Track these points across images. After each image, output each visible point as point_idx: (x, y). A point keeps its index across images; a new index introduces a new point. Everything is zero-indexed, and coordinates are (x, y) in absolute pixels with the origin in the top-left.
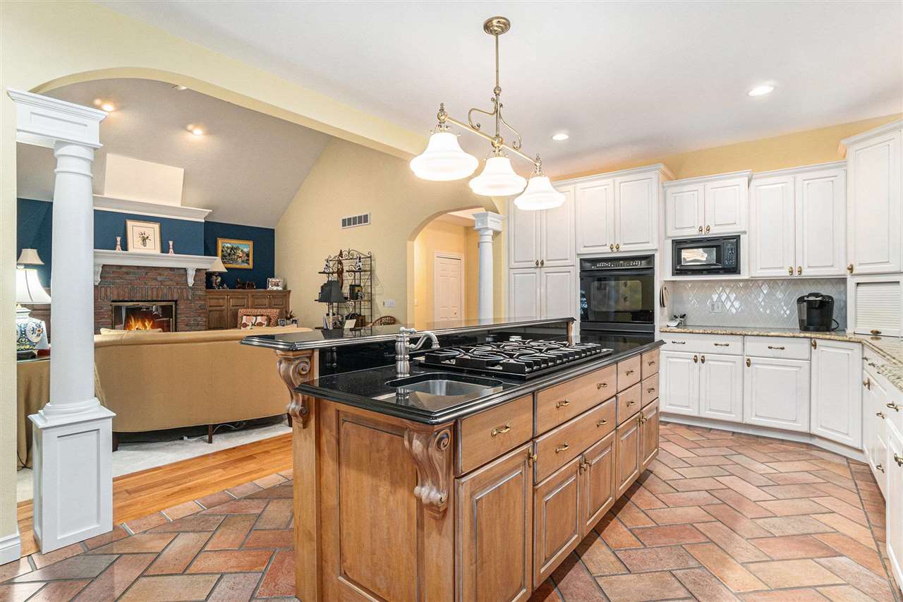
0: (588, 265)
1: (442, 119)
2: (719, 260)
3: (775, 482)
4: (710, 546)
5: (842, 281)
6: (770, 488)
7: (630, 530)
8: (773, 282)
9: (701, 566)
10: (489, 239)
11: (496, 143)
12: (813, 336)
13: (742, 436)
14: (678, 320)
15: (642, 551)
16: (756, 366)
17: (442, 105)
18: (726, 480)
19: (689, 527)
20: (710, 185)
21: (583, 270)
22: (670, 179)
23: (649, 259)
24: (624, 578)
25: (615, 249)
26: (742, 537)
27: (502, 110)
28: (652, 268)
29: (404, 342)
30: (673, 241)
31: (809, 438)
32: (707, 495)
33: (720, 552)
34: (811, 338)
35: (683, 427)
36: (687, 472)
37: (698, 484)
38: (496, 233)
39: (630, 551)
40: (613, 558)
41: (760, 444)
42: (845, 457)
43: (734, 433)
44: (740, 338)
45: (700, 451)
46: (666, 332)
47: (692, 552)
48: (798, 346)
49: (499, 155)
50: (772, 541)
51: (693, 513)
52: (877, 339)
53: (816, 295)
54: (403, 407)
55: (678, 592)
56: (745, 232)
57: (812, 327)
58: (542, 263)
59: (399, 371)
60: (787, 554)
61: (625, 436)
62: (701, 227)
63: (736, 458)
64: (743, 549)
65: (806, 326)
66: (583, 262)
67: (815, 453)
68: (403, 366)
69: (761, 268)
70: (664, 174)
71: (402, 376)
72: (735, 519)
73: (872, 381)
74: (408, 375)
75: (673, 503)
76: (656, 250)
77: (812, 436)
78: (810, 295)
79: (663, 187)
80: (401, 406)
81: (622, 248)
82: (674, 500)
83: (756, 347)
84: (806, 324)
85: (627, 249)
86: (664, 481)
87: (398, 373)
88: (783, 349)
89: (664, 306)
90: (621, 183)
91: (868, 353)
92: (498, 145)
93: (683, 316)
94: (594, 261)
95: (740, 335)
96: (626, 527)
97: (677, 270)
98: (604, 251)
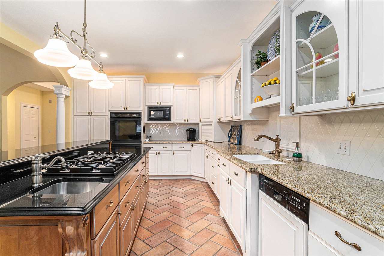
0: (114, 115)
1: (57, 31)
2: (164, 115)
3: (186, 195)
4: (175, 225)
5: (198, 124)
6: (185, 197)
7: (147, 229)
8: (180, 124)
9: (175, 235)
10: (63, 99)
11: (84, 52)
12: (192, 142)
13: (172, 180)
14: (149, 138)
15: (154, 236)
16: (176, 154)
17: (57, 23)
18: (172, 198)
19: (166, 220)
20: (161, 87)
21: (111, 118)
22: (146, 82)
23: (140, 114)
24: (151, 251)
25: (125, 109)
26: (183, 218)
27: (87, 36)
28: (141, 118)
29: (38, 163)
30: (148, 107)
31: (190, 177)
32: (167, 206)
33: (179, 226)
34: (191, 143)
35: (152, 180)
36: (159, 198)
37: (164, 202)
38: (67, 97)
39: (150, 239)
40: (144, 244)
41: (178, 182)
42: (200, 181)
43: (169, 179)
44: (171, 144)
45: (161, 189)
46: (146, 143)
47: (170, 230)
48: (188, 146)
49: (85, 59)
50: (191, 216)
51: (166, 214)
52: (207, 142)
53: (192, 128)
54: (38, 208)
55: (171, 248)
56: (172, 106)
57: (190, 139)
58: (92, 113)
59: (35, 182)
60: (197, 219)
61: (142, 190)
62: (158, 102)
63: (173, 189)
64: (185, 223)
65: (189, 139)
66: (111, 114)
67: (193, 181)
68: (37, 179)
69: (177, 119)
70: (145, 81)
71: (37, 185)
72: (179, 212)
73: (209, 156)
74: (42, 184)
75: (158, 213)
76: (142, 110)
77: (191, 176)
78: (190, 128)
79: (145, 85)
80: (37, 208)
81: (129, 109)
82: (158, 211)
83: (176, 147)
84: (189, 138)
85: (131, 109)
86: (153, 204)
87: (34, 184)
88: (184, 147)
89: (145, 133)
90: (128, 81)
91: (207, 147)
92: (85, 53)
93: (150, 137)
94: (116, 114)
95: (171, 143)
96: (145, 228)
97: (149, 119)
98: (121, 109)
